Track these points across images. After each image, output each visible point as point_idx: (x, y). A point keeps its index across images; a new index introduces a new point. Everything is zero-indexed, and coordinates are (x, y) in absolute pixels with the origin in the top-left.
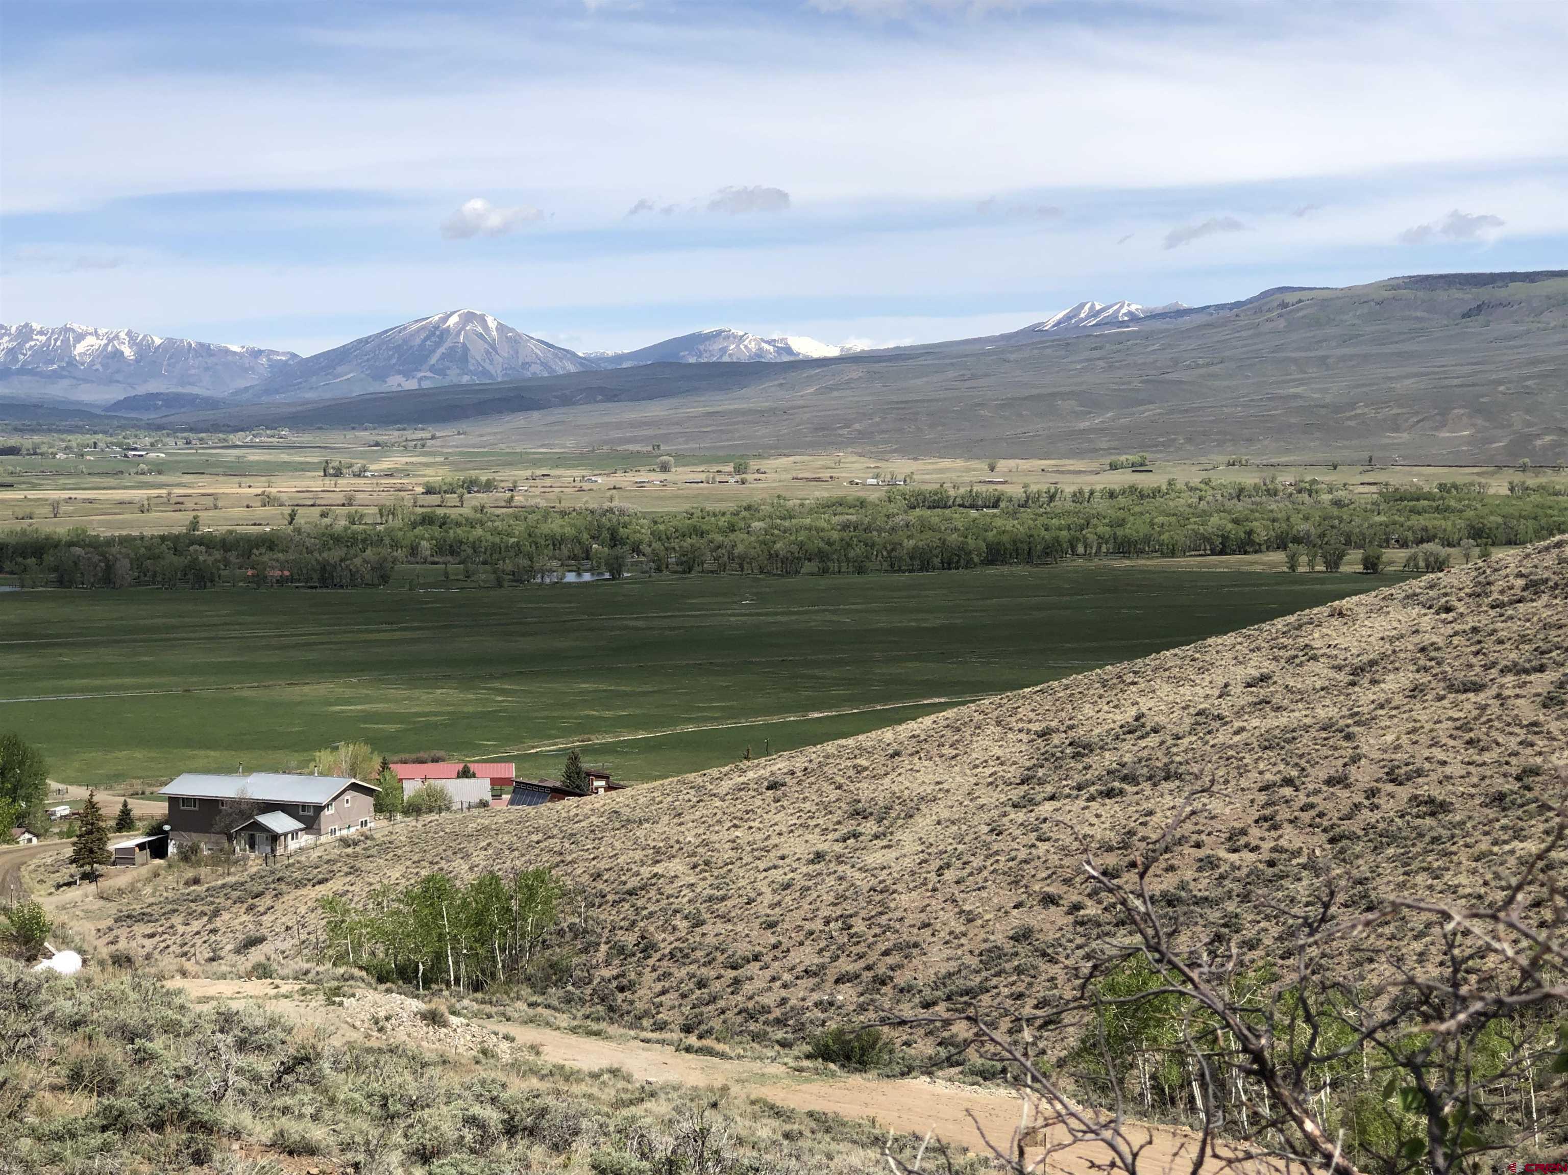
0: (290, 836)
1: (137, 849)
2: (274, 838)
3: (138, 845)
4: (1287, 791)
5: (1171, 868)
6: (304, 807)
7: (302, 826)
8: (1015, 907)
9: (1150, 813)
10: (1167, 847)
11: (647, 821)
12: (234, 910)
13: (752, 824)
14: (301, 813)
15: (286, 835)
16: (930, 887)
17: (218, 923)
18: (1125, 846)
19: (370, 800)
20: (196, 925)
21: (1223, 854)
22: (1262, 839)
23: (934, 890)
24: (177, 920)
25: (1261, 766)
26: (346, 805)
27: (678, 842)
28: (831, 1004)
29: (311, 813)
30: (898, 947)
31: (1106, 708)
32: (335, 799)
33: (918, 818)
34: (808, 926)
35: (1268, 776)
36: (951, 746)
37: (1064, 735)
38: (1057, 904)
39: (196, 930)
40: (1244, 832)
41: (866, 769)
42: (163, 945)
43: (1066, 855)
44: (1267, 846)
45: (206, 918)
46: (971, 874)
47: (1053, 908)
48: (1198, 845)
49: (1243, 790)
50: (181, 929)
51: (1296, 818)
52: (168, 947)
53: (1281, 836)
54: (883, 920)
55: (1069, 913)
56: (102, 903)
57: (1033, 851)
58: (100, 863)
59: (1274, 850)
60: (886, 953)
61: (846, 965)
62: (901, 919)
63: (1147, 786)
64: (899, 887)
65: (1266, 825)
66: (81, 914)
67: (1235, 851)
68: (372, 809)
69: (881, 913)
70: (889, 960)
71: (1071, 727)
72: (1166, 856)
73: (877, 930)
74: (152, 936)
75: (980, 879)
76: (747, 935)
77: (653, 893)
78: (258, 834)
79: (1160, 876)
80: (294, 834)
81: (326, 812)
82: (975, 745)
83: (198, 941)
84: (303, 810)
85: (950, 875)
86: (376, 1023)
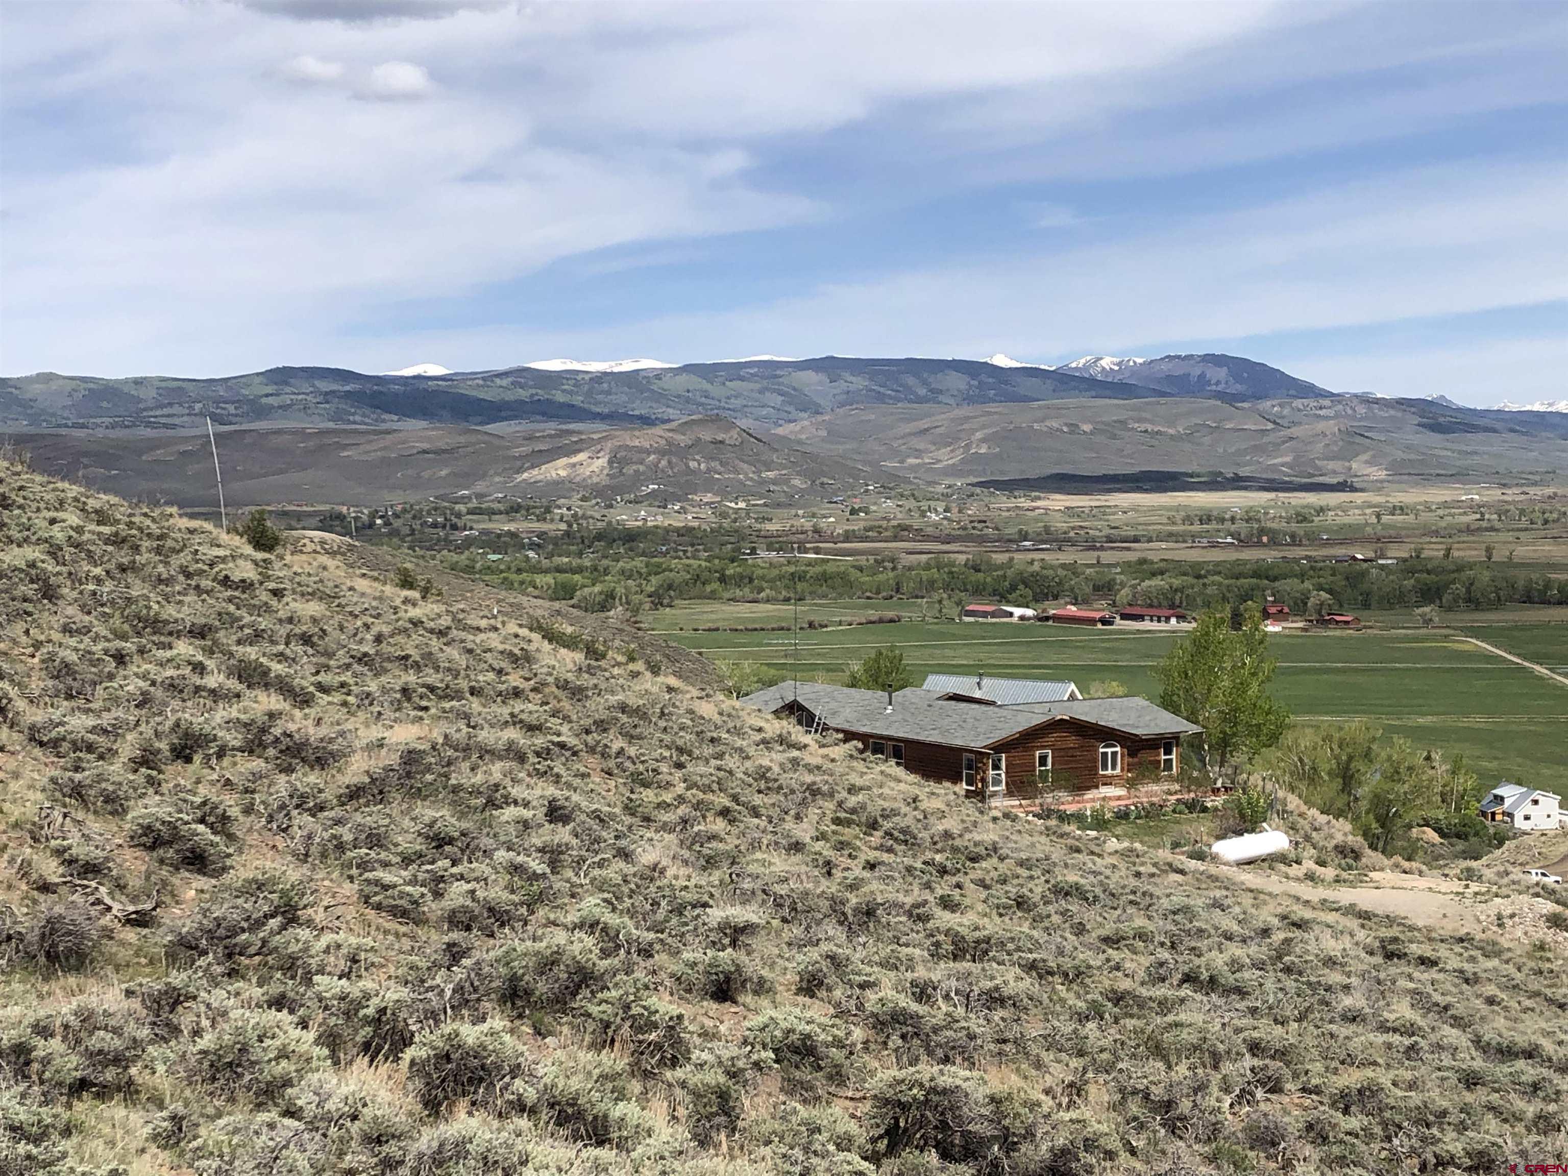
86: (1499, 919)
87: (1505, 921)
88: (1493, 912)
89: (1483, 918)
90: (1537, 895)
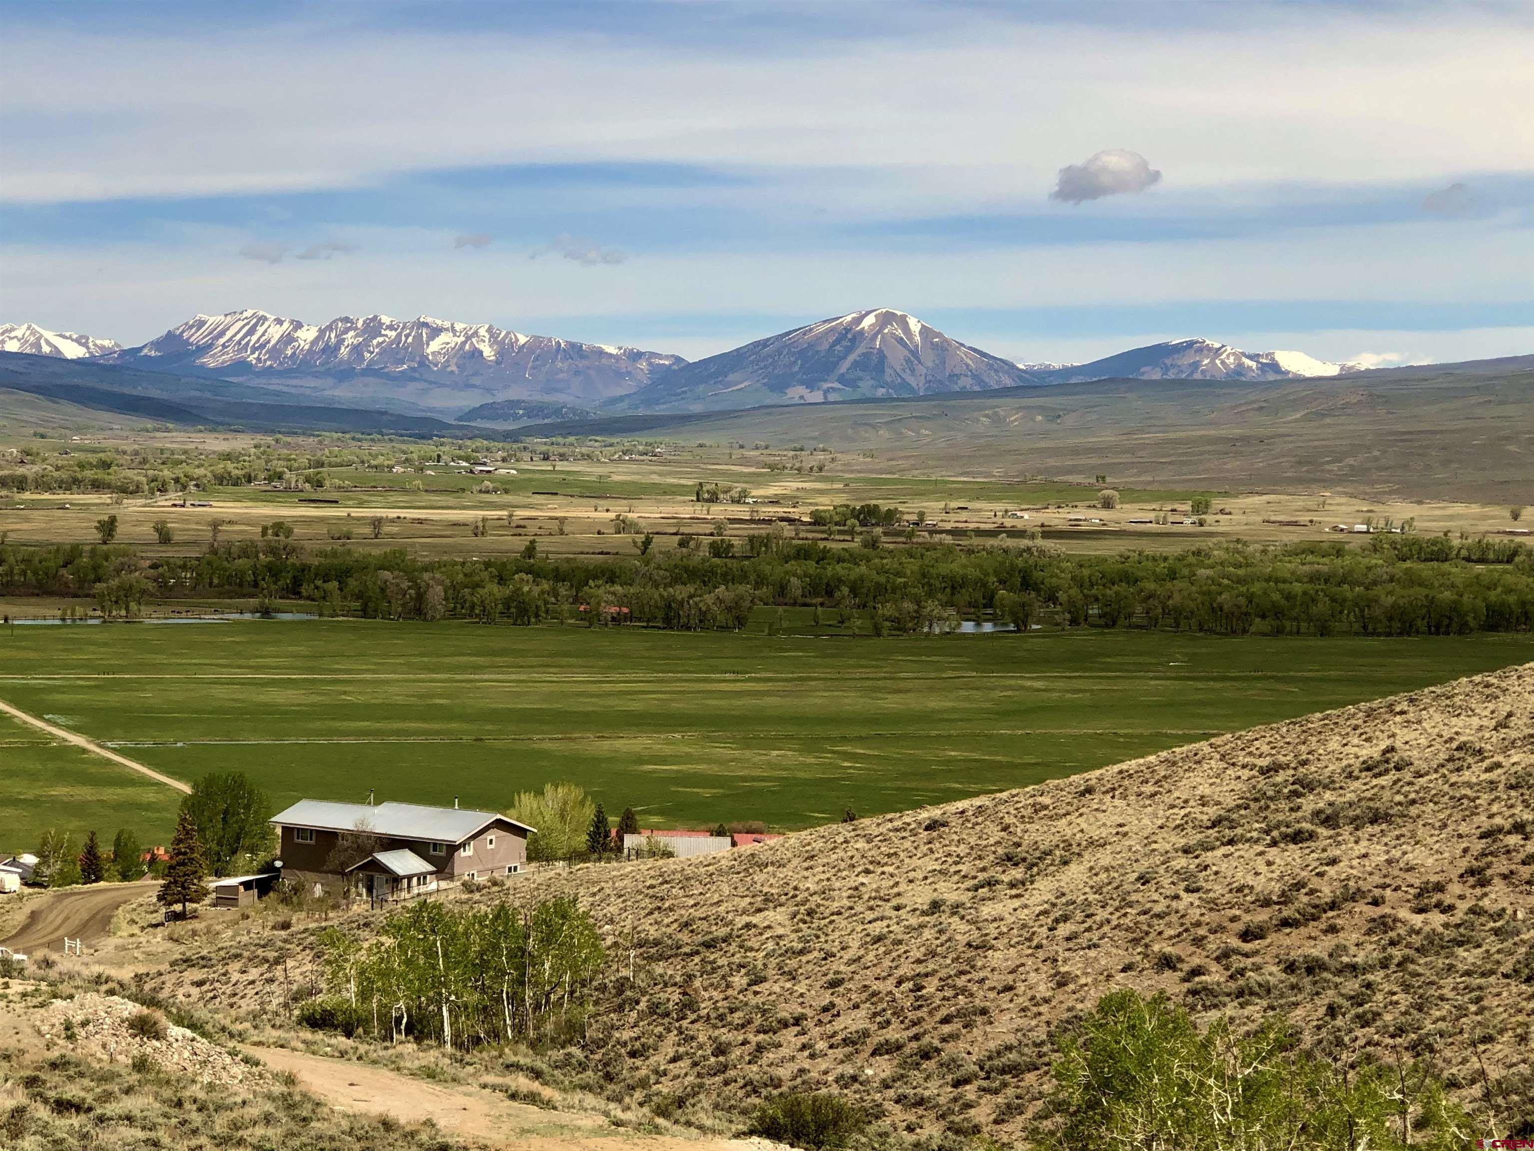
0: (415, 880)
1: (242, 888)
2: (395, 880)
3: (242, 884)
4: (1513, 840)
5: (1332, 929)
6: (436, 844)
7: (431, 868)
8: (1124, 970)
9: (1333, 862)
10: (1334, 903)
11: (772, 863)
12: (300, 957)
13: (886, 869)
14: (432, 852)
15: (410, 878)
16: (1034, 943)
17: (279, 971)
18: (1285, 899)
19: (521, 843)
20: (254, 973)
21: (1403, 913)
22: (1461, 897)
23: (1039, 947)
24: (236, 966)
25: (1495, 808)
26: (489, 847)
27: (796, 888)
28: (854, 1079)
29: (443, 854)
30: (959, 1014)
31: (1356, 741)
32: (474, 837)
33: (1073, 866)
34: (876, 986)
35: (1498, 820)
36: (1156, 783)
37: (1292, 772)
38: (1174, 969)
39: (251, 978)
40: (1440, 888)
41: (1046, 807)
42: (211, 994)
43: (1211, 910)
44: (1463, 906)
45: (266, 966)
46: (1089, 929)
47: (1168, 973)
48: (1375, 903)
49: (1460, 836)
50: (235, 977)
51: (1512, 872)
52: (215, 997)
53: (1485, 895)
54: (961, 982)
55: (1185, 980)
56: (170, 944)
57: (1174, 904)
58: (191, 901)
59: (1472, 911)
60: (946, 1020)
61: (894, 1033)
62: (982, 981)
63: (1346, 832)
64: (999, 944)
65: (1472, 880)
66: (141, 957)
67: (1421, 911)
68: (524, 854)
69: (962, 973)
70: (946, 1029)
71: (1304, 763)
72: (1330, 914)
73: (949, 993)
74: (200, 984)
75: (1095, 936)
76: (802, 995)
77: (733, 948)
78: (377, 875)
79: (1315, 939)
80: (422, 877)
81: (461, 854)
82: (1184, 781)
83: (250, 991)
84: (435, 850)
85: (1064, 930)
86: (67, 1029)
87: (76, 1030)
88: (58, 1020)
89: (45, 1028)
90: (111, 992)
